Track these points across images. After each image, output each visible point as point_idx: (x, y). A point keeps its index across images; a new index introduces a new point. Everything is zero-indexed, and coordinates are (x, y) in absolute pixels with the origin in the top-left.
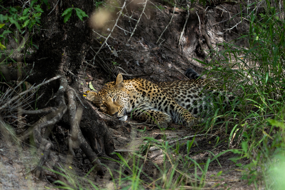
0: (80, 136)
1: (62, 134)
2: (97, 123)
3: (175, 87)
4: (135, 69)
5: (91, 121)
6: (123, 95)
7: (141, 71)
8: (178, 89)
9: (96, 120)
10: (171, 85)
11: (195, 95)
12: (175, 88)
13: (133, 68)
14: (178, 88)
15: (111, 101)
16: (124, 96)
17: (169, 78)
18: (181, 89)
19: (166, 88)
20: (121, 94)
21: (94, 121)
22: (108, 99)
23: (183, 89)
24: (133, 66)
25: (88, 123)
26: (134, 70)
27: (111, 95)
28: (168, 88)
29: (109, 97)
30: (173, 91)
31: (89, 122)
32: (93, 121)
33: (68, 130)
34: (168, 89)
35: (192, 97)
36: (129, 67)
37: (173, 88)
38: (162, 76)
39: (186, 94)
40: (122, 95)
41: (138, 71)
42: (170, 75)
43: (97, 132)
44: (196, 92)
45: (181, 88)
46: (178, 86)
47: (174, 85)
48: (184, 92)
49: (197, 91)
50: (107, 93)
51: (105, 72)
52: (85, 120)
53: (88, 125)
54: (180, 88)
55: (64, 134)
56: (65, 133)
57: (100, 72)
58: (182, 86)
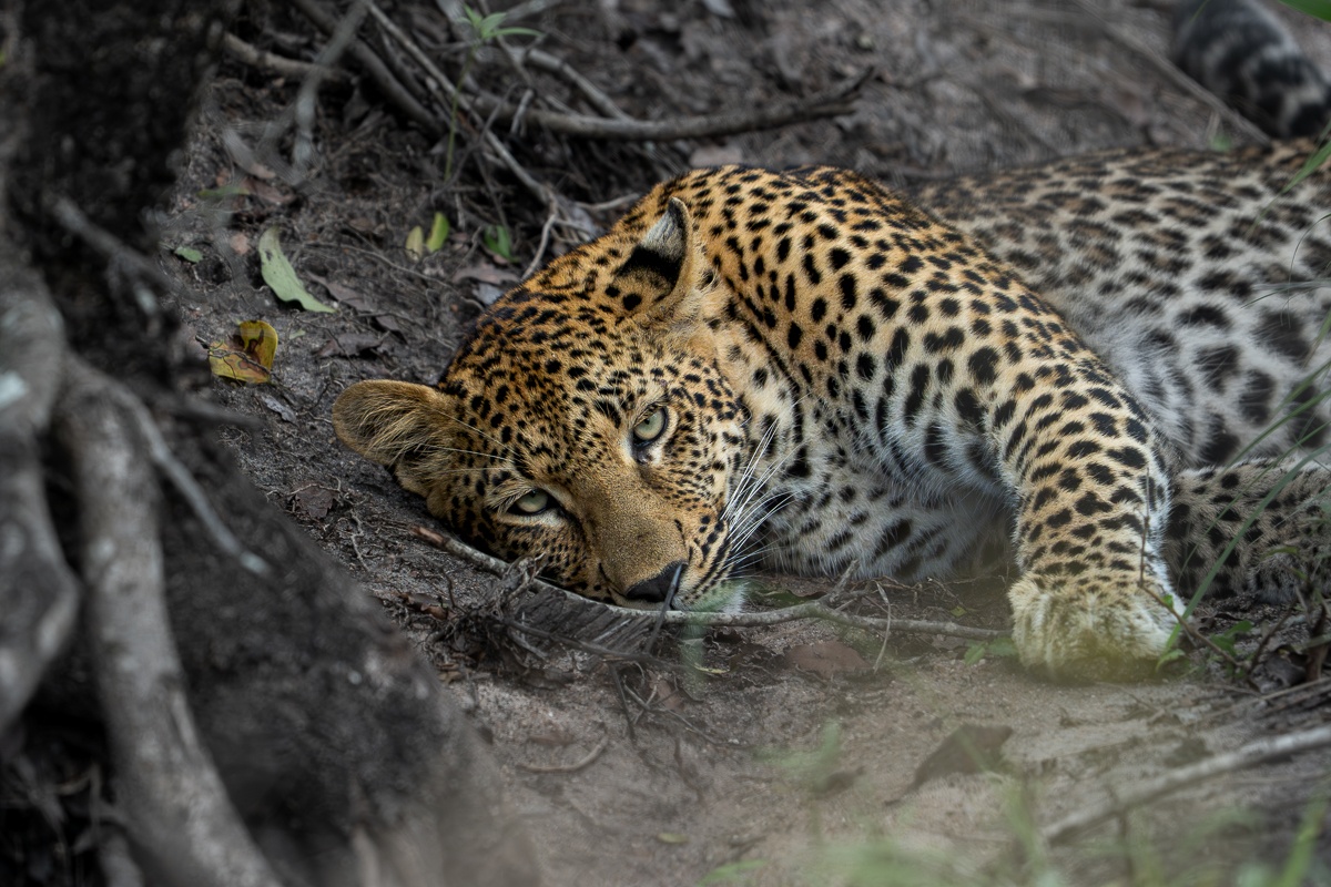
0: (215, 833)
1: (34, 816)
2: (367, 681)
3: (1065, 215)
4: (692, 51)
5: (305, 669)
6: (709, 397)
7: (744, 66)
8: (1099, 227)
9: (354, 657)
10: (1031, 199)
11: (1280, 268)
12: (1071, 226)
13: (671, 40)
14: (1099, 217)
15: (616, 457)
16: (717, 405)
17: (1019, 109)
18: (1126, 231)
19: (985, 224)
20: (692, 389)
21: (337, 668)
22: (587, 435)
23: (1149, 229)
24: (669, 21)
25: (285, 696)
26: (682, 62)
27: (614, 400)
28: (1004, 220)
29: (599, 421)
30: (1046, 240)
31: (288, 685)
32: (327, 676)
33: (94, 775)
34: (999, 229)
35: (1242, 290)
36: (626, 41)
37: (1050, 219)
38: (949, 102)
39: (1177, 267)
40: (700, 399)
41: (717, 64)
42: (1028, 80)
43: (370, 770)
44: (1280, 237)
45: (1125, 219)
46: (1094, 206)
47: (1059, 199)
48: (1163, 253)
49: (1297, 236)
50: (570, 384)
51: (400, 117)
52: (253, 662)
53: (287, 709)
54: (1122, 219)
55: (53, 811)
56: (64, 800)
57: (357, 122)
58: (1143, 193)
